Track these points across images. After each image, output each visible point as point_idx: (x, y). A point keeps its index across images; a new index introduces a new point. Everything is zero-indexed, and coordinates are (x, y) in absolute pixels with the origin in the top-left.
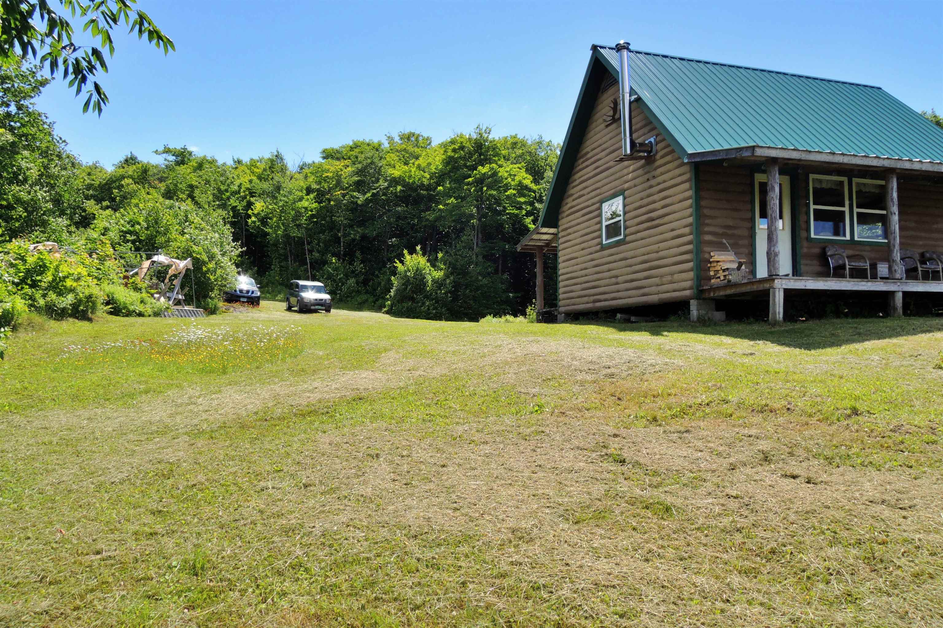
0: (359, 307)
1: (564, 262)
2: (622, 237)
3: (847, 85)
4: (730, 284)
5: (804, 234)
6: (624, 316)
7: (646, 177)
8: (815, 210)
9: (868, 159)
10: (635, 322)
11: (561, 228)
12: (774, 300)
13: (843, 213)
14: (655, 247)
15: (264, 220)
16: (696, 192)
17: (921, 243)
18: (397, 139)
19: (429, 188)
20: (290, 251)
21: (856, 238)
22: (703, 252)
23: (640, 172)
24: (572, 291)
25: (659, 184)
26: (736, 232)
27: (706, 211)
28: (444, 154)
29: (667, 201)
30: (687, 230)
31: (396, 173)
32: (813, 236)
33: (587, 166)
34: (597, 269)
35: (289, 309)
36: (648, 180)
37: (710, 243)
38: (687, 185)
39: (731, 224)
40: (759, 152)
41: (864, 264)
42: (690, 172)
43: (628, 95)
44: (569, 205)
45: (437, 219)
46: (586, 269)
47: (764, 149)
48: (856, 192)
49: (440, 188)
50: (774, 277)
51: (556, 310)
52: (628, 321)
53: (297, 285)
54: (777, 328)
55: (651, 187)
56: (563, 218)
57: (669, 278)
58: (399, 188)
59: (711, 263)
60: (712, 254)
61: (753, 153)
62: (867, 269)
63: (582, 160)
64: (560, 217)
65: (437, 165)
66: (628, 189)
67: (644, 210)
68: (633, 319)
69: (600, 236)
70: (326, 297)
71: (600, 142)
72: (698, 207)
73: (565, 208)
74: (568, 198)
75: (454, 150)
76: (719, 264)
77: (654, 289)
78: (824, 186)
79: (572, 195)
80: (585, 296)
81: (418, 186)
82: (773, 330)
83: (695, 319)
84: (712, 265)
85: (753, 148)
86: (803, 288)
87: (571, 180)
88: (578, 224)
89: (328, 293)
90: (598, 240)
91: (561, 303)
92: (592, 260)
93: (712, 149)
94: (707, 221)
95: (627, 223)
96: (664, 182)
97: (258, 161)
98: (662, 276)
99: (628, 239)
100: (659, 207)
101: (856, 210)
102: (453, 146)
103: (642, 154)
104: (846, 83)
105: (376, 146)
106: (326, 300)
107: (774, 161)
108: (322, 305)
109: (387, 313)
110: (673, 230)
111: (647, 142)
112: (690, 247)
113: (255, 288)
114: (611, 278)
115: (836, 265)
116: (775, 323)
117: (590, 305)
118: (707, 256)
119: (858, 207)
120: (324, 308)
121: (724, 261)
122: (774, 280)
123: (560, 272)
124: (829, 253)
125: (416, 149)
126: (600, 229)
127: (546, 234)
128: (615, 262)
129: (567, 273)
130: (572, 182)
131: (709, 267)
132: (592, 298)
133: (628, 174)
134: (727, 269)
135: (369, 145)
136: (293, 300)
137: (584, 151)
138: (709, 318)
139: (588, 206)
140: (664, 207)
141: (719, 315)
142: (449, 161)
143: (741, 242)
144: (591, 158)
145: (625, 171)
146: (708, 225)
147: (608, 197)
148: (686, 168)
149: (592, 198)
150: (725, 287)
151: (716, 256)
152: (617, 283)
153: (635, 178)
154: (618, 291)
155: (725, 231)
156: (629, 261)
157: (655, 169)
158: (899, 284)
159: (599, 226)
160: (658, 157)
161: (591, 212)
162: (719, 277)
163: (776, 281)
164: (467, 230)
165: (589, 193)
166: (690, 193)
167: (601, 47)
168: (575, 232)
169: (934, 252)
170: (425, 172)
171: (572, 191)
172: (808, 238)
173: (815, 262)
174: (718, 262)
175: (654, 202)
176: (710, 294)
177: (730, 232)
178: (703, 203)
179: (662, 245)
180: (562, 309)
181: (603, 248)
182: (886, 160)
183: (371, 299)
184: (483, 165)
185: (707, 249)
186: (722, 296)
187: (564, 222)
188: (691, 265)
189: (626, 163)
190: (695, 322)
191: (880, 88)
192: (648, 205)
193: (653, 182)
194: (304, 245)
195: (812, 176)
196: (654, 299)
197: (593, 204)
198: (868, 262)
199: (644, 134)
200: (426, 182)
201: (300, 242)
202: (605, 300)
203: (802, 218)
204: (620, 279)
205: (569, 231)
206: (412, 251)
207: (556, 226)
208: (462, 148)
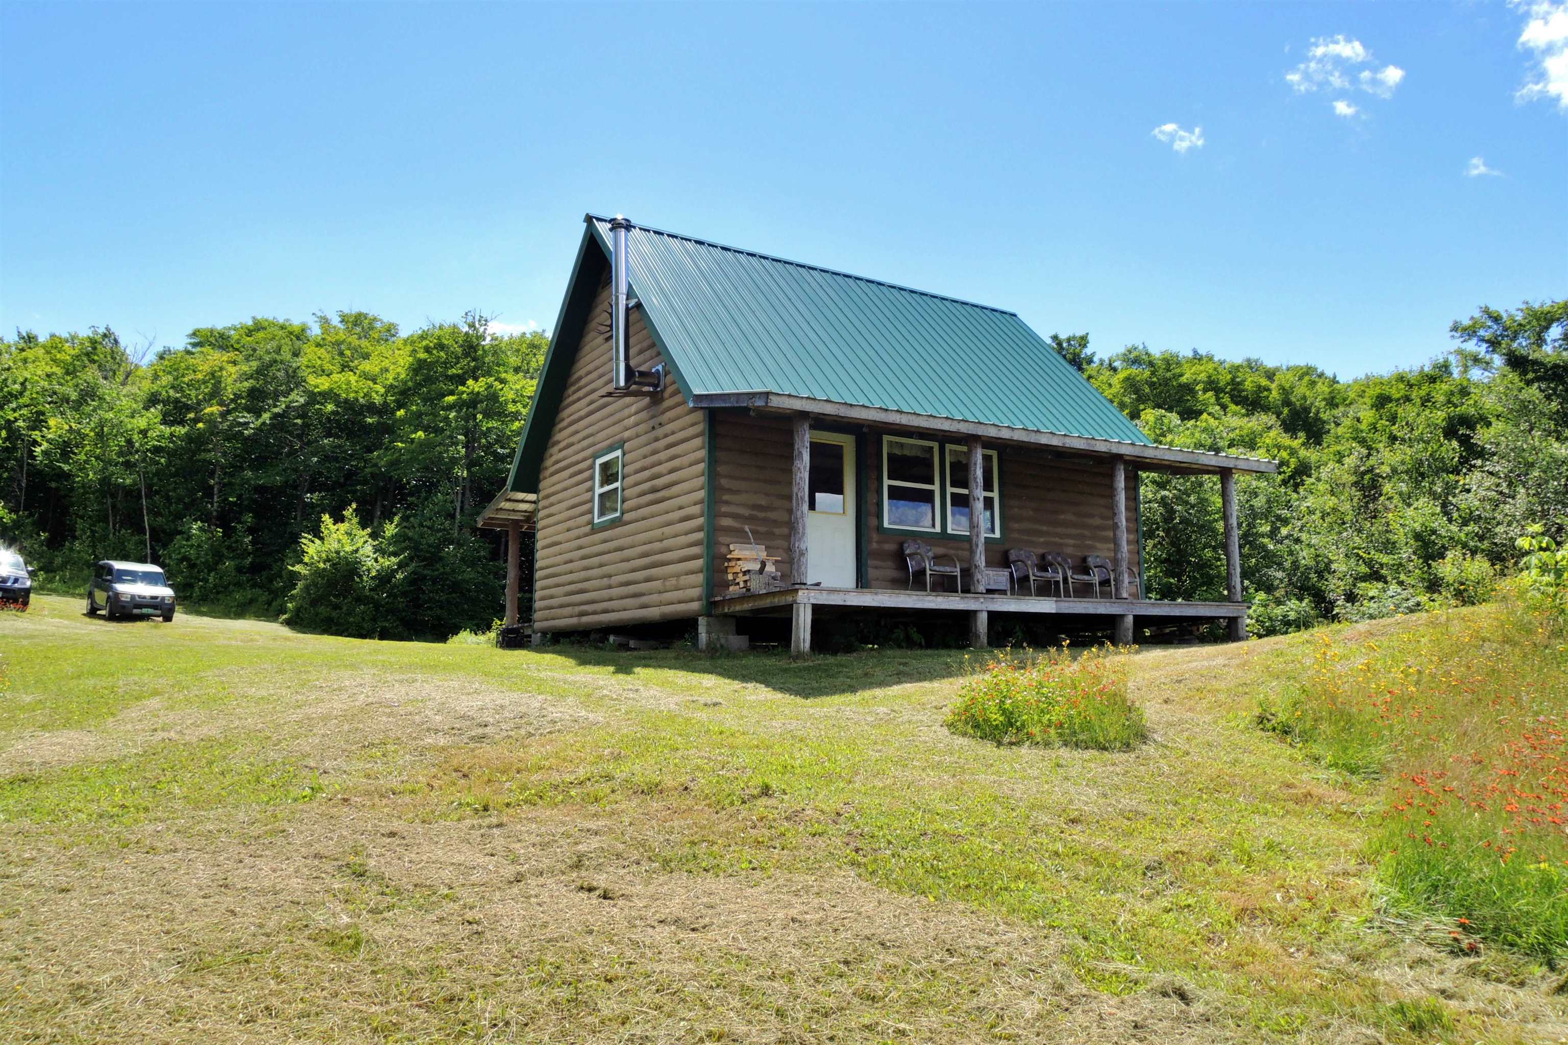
0: (240, 612)
1: (543, 548)
2: (618, 514)
3: (968, 308)
4: (749, 595)
5: (873, 521)
6: (620, 639)
7: (651, 423)
8: (890, 487)
9: (936, 420)
10: (635, 649)
11: (542, 494)
12: (797, 620)
13: (932, 492)
14: (657, 533)
15: (65, 449)
16: (710, 452)
17: (1042, 540)
18: (336, 321)
19: (383, 410)
20: (114, 506)
21: (949, 531)
22: (717, 543)
23: (644, 415)
24: (552, 597)
25: (666, 436)
26: (772, 515)
27: (724, 482)
28: (410, 356)
29: (676, 463)
30: (696, 509)
31: (323, 384)
32: (886, 525)
33: (579, 399)
34: (585, 562)
35: (92, 613)
36: (653, 428)
37: (728, 530)
38: (698, 442)
39: (763, 503)
40: (775, 402)
41: (954, 570)
42: (704, 420)
43: (625, 297)
44: (554, 459)
45: (394, 464)
46: (571, 561)
47: (783, 398)
48: (951, 464)
49: (401, 413)
50: (797, 586)
51: (530, 626)
52: (624, 647)
53: (110, 570)
54: (800, 664)
55: (657, 439)
56: (545, 478)
57: (673, 581)
58: (330, 407)
59: (730, 560)
60: (732, 547)
61: (767, 403)
62: (956, 576)
63: (573, 388)
64: (541, 477)
65: (398, 374)
66: (629, 440)
67: (647, 474)
68: (632, 644)
69: (591, 511)
70: (165, 592)
71: (597, 363)
72: (712, 475)
73: (548, 462)
74: (553, 446)
75: (427, 350)
76: (739, 563)
77: (655, 598)
78: (907, 452)
79: (558, 442)
80: (568, 605)
81: (362, 406)
82: (793, 665)
83: (704, 647)
84: (731, 564)
85: (767, 394)
86: (841, 603)
87: (557, 420)
88: (566, 489)
89: (170, 586)
90: (587, 517)
91: (537, 616)
92: (580, 548)
93: (719, 392)
94: (726, 497)
95: (626, 492)
96: (673, 433)
97: (67, 341)
98: (665, 578)
99: (627, 517)
100: (665, 471)
101: (950, 490)
102: (424, 343)
103: (646, 389)
104: (966, 304)
105: (297, 330)
106: (163, 598)
107: (803, 415)
108: (155, 607)
109: (289, 623)
110: (681, 508)
111: (653, 370)
112: (700, 535)
113: (23, 574)
114: (602, 577)
115: (917, 568)
116: (799, 656)
117: (574, 621)
118: (723, 550)
119: (952, 486)
120: (159, 612)
121: (746, 559)
122: (797, 590)
123: (538, 565)
124: (908, 552)
125: (364, 343)
126: (592, 500)
127: (523, 501)
128: (609, 552)
129: (547, 567)
130: (559, 423)
131: (727, 567)
132: (577, 609)
133: (630, 417)
134: (749, 571)
135: (282, 327)
136: (101, 597)
137: (576, 376)
138: (722, 646)
139: (578, 463)
140: (671, 471)
141: (738, 641)
142: (419, 367)
143: (777, 531)
144: (586, 385)
145: (626, 412)
146: (727, 503)
147: (603, 449)
148: (699, 416)
149: (583, 450)
150: (743, 598)
151: (738, 550)
152: (610, 587)
153: (637, 424)
154: (611, 599)
155: (753, 513)
156: (627, 553)
157: (663, 413)
158: (982, 600)
159: (590, 494)
160: (667, 394)
161: (580, 472)
162: (738, 584)
163: (800, 593)
164: (445, 486)
165: (579, 442)
166: (703, 453)
167: (599, 219)
168: (559, 502)
169: (1059, 554)
170: (375, 383)
171: (558, 437)
172: (880, 528)
173: (890, 564)
174: (739, 559)
175: (660, 463)
176: (723, 609)
177: (761, 515)
178: (721, 469)
179: (668, 530)
180: (537, 625)
181: (596, 530)
182: (962, 423)
183: (265, 597)
184: (476, 379)
185: (723, 539)
186: (739, 611)
187: (545, 485)
188: (699, 563)
189: (628, 400)
190: (704, 652)
191: (1015, 315)
192: (653, 466)
193: (660, 432)
194: (140, 497)
195: (886, 438)
196: (653, 613)
197: (585, 459)
198: (958, 566)
199: (652, 358)
200: (377, 400)
201: (131, 493)
202: (595, 613)
203: (871, 498)
204: (615, 580)
205: (552, 499)
206: (339, 518)
207: (534, 489)
208: (441, 347)
